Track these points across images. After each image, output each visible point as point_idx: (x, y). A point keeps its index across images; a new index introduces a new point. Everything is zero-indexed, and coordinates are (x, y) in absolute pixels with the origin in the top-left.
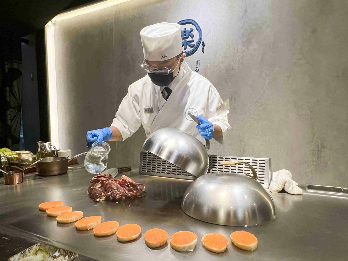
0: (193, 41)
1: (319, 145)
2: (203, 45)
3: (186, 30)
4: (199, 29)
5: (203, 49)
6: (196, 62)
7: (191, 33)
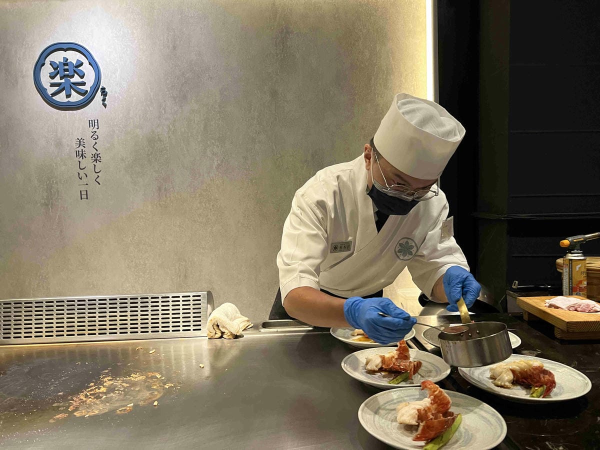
0: (84, 84)
2: (104, 93)
3: (68, 61)
5: (104, 100)
6: (93, 123)
7: (80, 68)
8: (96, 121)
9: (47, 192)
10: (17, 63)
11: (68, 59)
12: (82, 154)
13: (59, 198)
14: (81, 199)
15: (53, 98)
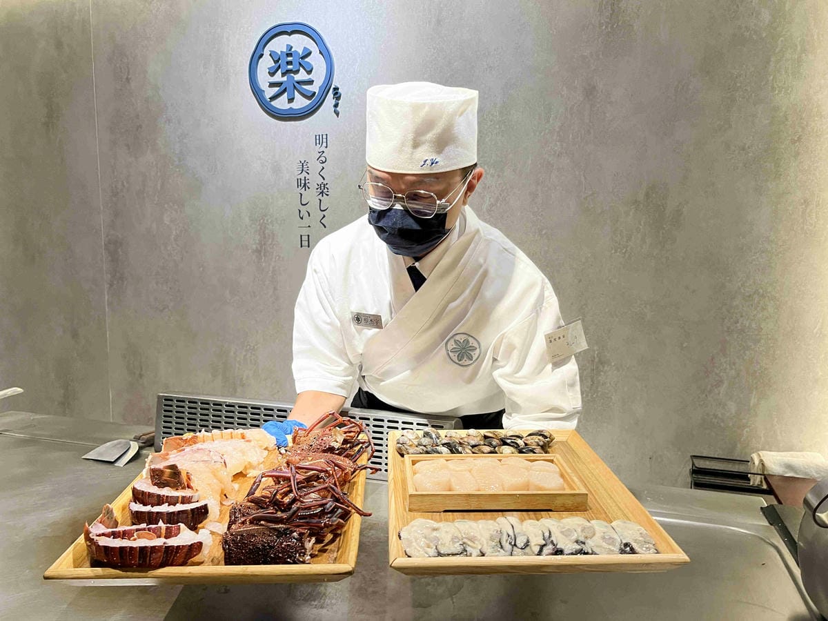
0: (310, 82)
1: (594, 358)
2: (337, 95)
3: (293, 50)
4: (325, 53)
6: (321, 140)
7: (306, 60)
8: (324, 137)
9: (259, 234)
10: (230, 55)
11: (292, 47)
12: (305, 184)
13: (274, 243)
14: (301, 246)
15: (272, 103)
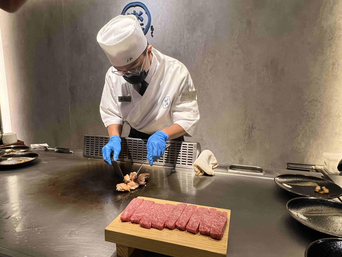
0: (142, 24)
1: (250, 126)
7: (141, 16)
